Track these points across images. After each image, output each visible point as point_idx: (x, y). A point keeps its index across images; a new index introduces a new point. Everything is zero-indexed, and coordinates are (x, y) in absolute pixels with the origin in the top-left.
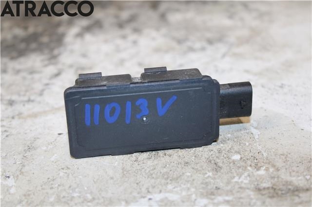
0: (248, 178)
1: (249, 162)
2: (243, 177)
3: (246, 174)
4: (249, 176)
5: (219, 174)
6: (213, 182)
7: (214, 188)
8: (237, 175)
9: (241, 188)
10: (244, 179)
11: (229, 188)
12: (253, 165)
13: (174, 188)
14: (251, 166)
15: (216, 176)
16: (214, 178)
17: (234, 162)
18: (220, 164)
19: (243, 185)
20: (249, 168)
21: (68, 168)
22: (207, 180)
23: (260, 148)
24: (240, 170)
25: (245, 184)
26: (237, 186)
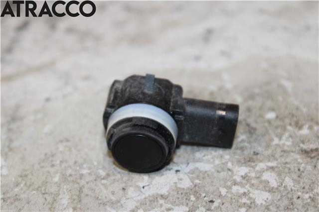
0: (290, 139)
1: (287, 121)
2: (284, 138)
3: (287, 134)
4: (291, 136)
5: (254, 136)
6: (250, 146)
7: (252, 153)
8: (277, 136)
9: (284, 151)
10: (286, 141)
11: (269, 152)
12: (293, 123)
13: (204, 156)
14: (290, 125)
15: (252, 140)
16: (250, 142)
17: (269, 122)
18: (253, 125)
19: (286, 148)
20: (289, 128)
21: (67, 140)
22: (242, 145)
23: (297, 103)
24: (279, 131)
25: (288, 146)
26: (279, 150)
